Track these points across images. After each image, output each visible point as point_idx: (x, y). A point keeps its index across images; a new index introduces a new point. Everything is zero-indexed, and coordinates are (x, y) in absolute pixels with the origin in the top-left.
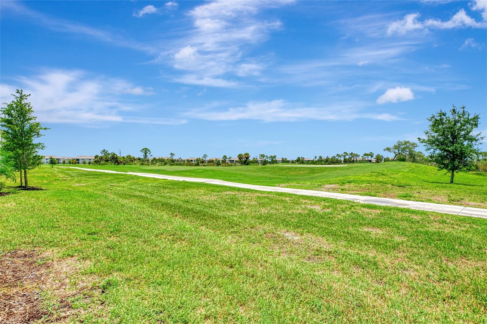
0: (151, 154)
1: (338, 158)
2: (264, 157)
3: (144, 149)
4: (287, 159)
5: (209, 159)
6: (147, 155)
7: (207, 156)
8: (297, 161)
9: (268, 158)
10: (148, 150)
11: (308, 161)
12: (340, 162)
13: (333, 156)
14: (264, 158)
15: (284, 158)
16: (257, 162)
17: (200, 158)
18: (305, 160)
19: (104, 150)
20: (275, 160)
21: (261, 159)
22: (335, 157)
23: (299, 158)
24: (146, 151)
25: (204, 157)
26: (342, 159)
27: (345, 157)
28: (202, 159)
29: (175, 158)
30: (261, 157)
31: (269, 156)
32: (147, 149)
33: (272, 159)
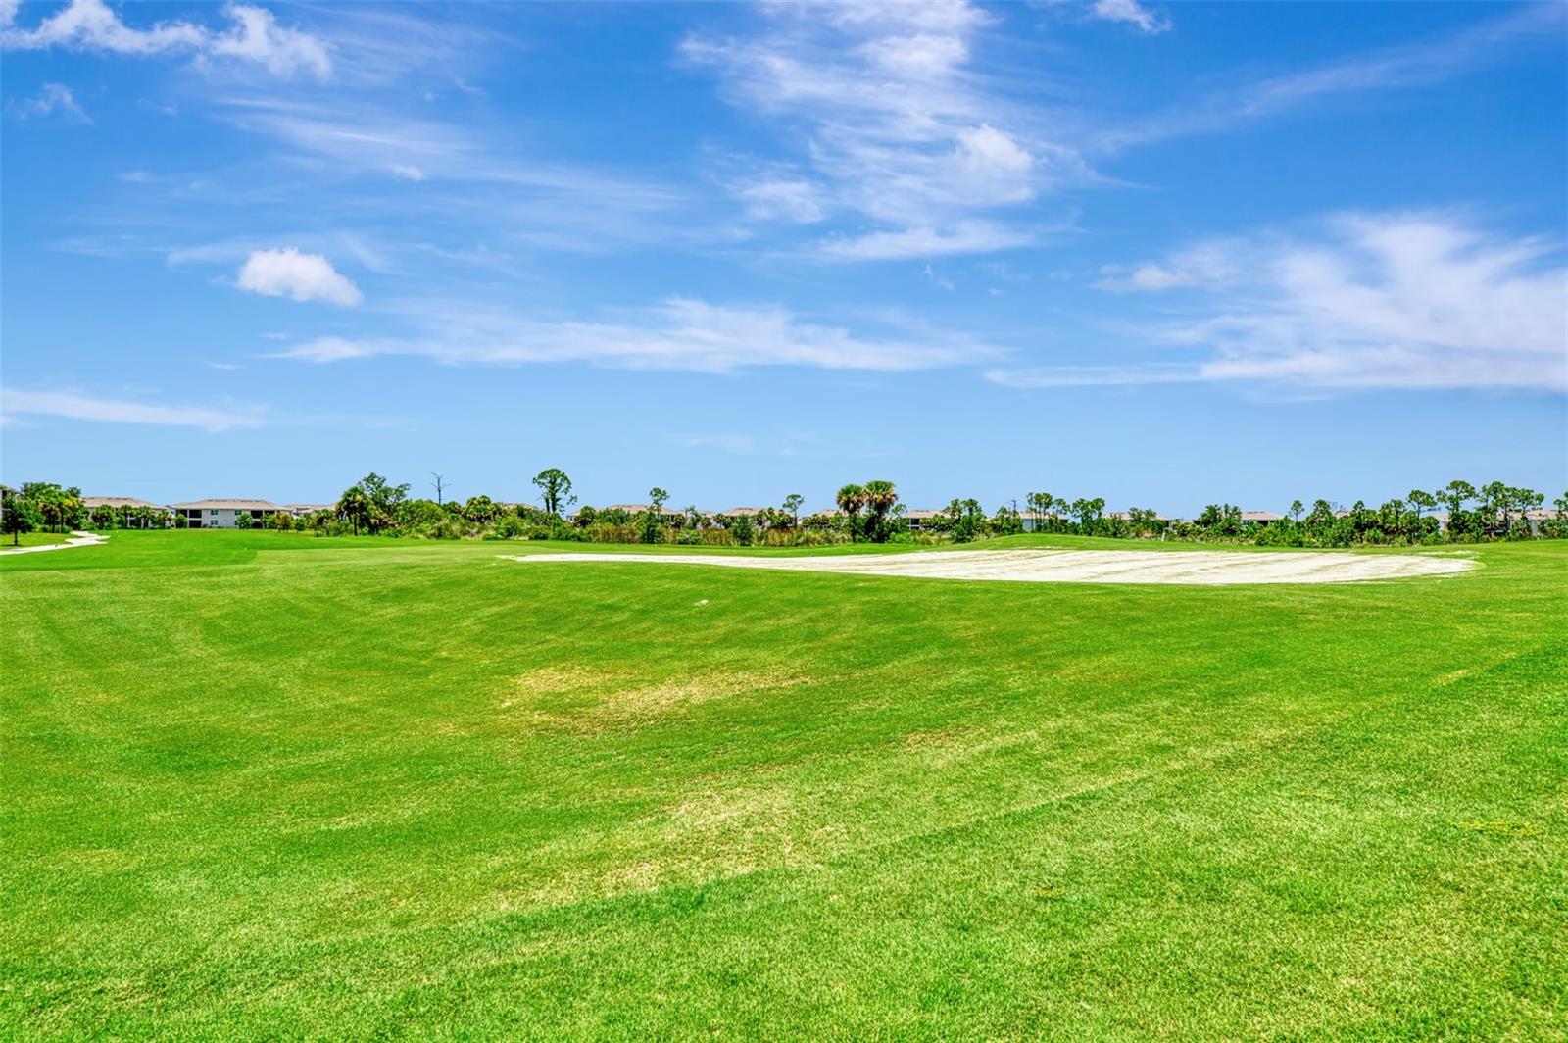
0: (572, 492)
1: (1419, 511)
2: (1048, 505)
3: (547, 472)
4: (1154, 515)
5: (810, 515)
6: (558, 495)
7: (800, 502)
8: (1207, 523)
9: (1066, 507)
10: (563, 475)
11: (1260, 522)
12: (1429, 532)
13: (1388, 501)
14: (1050, 510)
15: (1143, 507)
16: (1015, 527)
17: (771, 511)
18: (1243, 518)
19: (373, 476)
20: (1099, 519)
21: (1034, 516)
22: (1398, 504)
23: (1213, 510)
24: (553, 480)
25: (790, 505)
26: (1443, 515)
27: (1457, 506)
28: (781, 515)
29: (669, 507)
30: (1034, 506)
31: (1070, 502)
32: (559, 472)
33: (1086, 514)
